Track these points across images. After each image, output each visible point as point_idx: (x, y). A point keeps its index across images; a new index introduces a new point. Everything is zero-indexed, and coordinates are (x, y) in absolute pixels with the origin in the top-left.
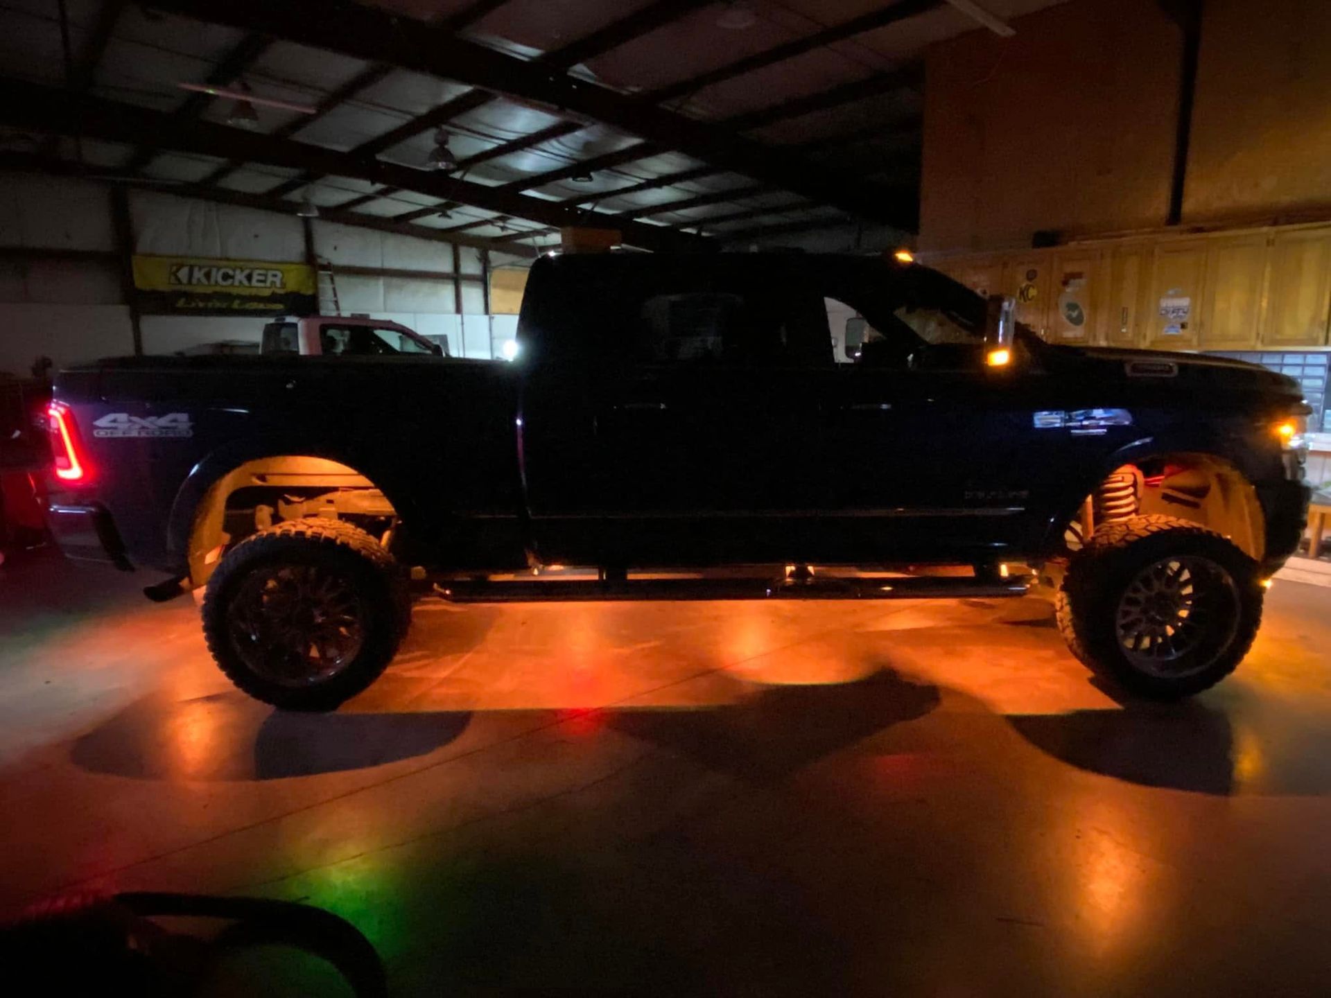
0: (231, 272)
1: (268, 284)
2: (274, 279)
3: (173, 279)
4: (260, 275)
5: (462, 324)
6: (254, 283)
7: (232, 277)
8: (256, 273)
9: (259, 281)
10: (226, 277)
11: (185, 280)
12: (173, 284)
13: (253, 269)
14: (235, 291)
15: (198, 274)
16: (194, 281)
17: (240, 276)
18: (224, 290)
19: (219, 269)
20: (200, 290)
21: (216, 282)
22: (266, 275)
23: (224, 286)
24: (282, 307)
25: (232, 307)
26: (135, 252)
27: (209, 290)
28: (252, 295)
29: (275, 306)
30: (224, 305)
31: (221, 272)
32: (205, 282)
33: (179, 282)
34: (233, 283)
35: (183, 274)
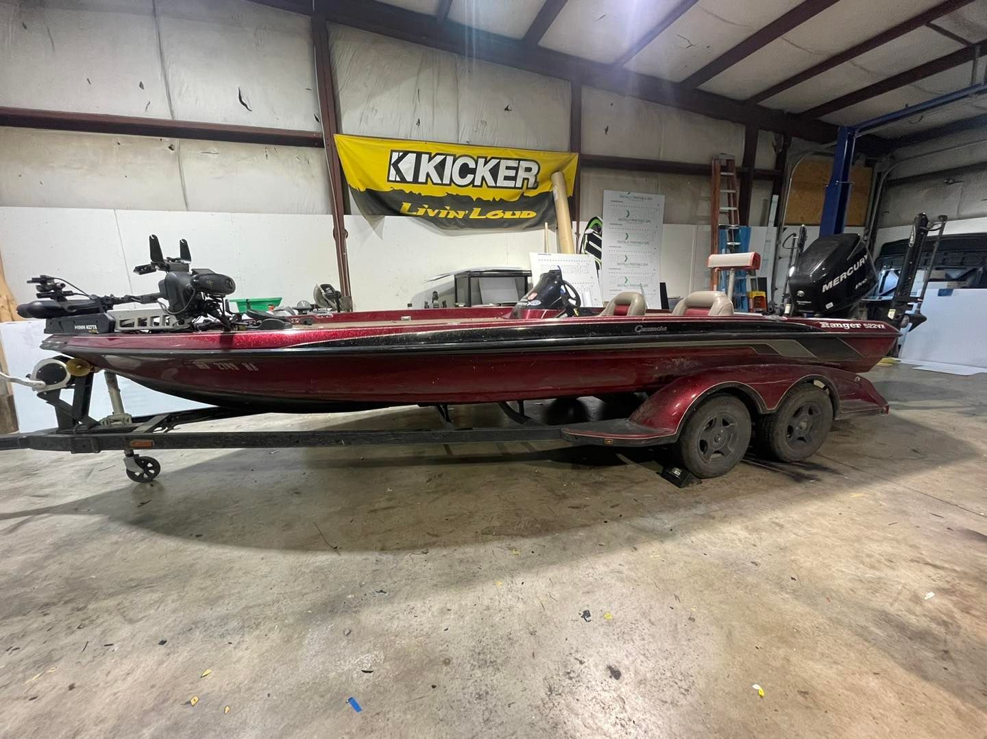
0: (472, 165)
2: (527, 174)
3: (393, 172)
4: (508, 168)
6: (501, 182)
7: (473, 171)
8: (504, 164)
9: (506, 178)
10: (465, 171)
11: (409, 178)
12: (395, 181)
13: (501, 160)
14: (474, 194)
15: (427, 167)
16: (422, 178)
17: (483, 171)
18: (463, 192)
19: (455, 158)
21: (451, 180)
22: (517, 169)
23: (462, 186)
24: (533, 214)
25: (471, 217)
26: (338, 131)
27: (439, 192)
28: (497, 200)
29: (525, 214)
30: (461, 215)
31: (459, 162)
32: (436, 179)
33: (403, 180)
34: (473, 182)
35: (407, 166)
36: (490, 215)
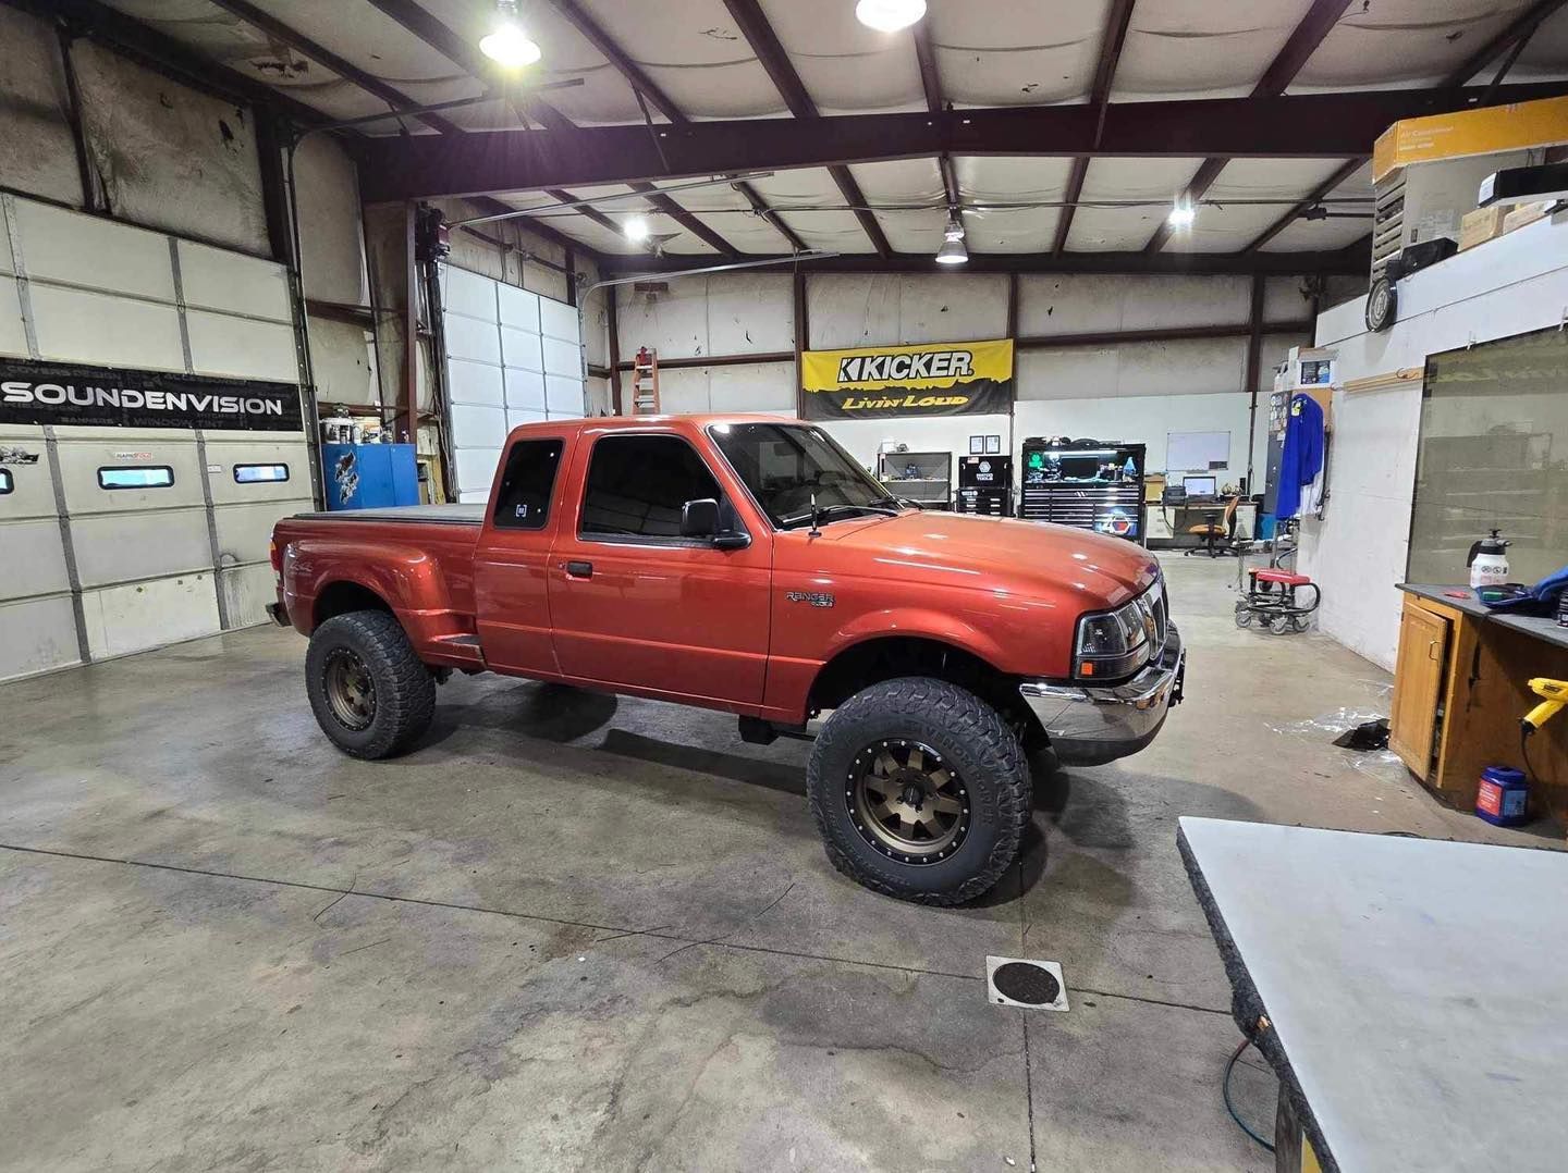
0: (907, 361)
1: (951, 372)
2: (960, 364)
3: (842, 375)
4: (940, 360)
5: (1254, 406)
6: (934, 372)
7: (909, 367)
8: (937, 357)
9: (939, 369)
10: (901, 367)
11: (855, 377)
12: (842, 382)
13: (934, 353)
14: (909, 385)
15: (870, 367)
17: (918, 365)
18: (899, 384)
19: (893, 358)
20: (870, 386)
21: (890, 376)
22: (949, 360)
23: (898, 380)
24: (964, 400)
25: (904, 405)
26: (806, 348)
27: (878, 387)
28: (930, 387)
29: (956, 401)
30: (896, 403)
31: (897, 361)
32: (877, 376)
33: (850, 380)
34: (908, 375)
35: (853, 370)
36: (922, 403)
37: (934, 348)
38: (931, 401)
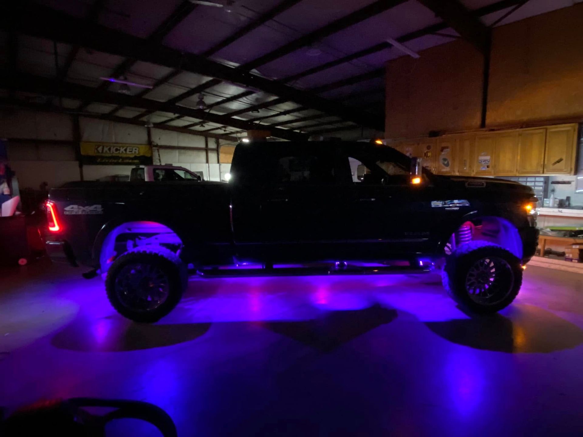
0: (119, 148)
1: (133, 153)
2: (136, 151)
3: (96, 151)
4: (130, 149)
5: (209, 167)
6: (128, 152)
7: (119, 150)
9: (130, 151)
10: (117, 150)
12: (96, 153)
13: (127, 147)
14: (120, 155)
15: (106, 149)
16: (104, 151)
17: (122, 150)
18: (116, 155)
19: (114, 147)
20: (107, 155)
21: (113, 152)
22: (132, 149)
23: (116, 154)
24: (138, 161)
25: (119, 162)
27: (110, 155)
28: (127, 157)
30: (116, 161)
31: (115, 148)
32: (108, 152)
33: (98, 152)
34: (119, 152)
35: (100, 149)
36: (125, 161)
37: (127, 145)
38: (127, 161)
